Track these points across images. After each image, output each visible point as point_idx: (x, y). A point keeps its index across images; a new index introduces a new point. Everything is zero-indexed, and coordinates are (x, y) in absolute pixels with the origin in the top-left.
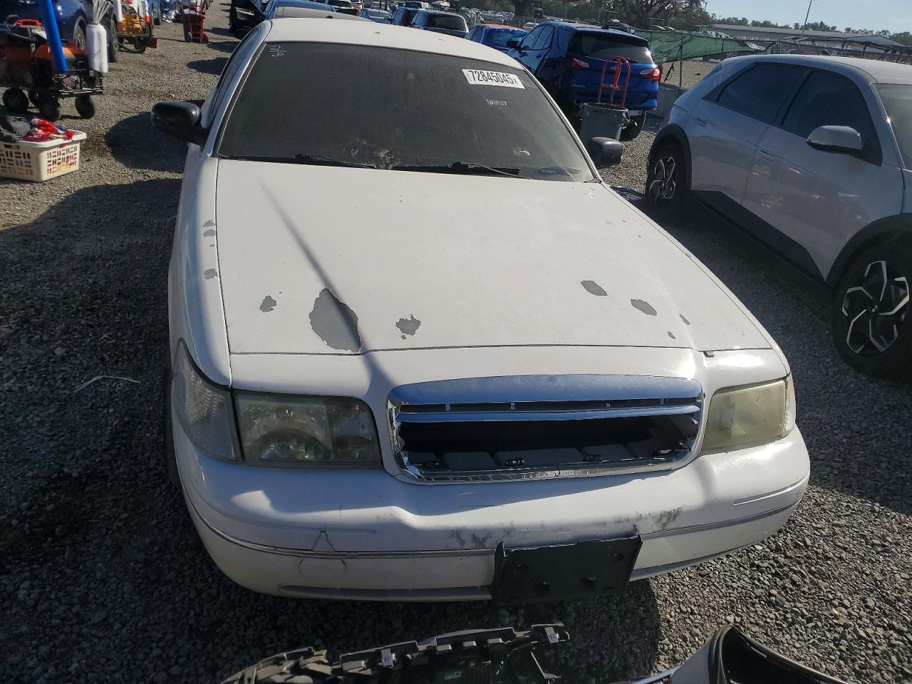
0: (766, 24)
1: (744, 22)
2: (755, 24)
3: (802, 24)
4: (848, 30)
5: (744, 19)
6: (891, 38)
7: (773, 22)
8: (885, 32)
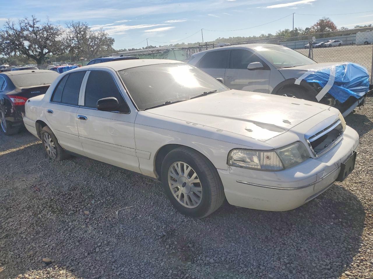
0: (133, 49)
1: (125, 50)
2: (130, 50)
3: (145, 47)
4: (160, 46)
5: (125, 49)
6: (174, 46)
7: (135, 48)
8: (171, 45)
